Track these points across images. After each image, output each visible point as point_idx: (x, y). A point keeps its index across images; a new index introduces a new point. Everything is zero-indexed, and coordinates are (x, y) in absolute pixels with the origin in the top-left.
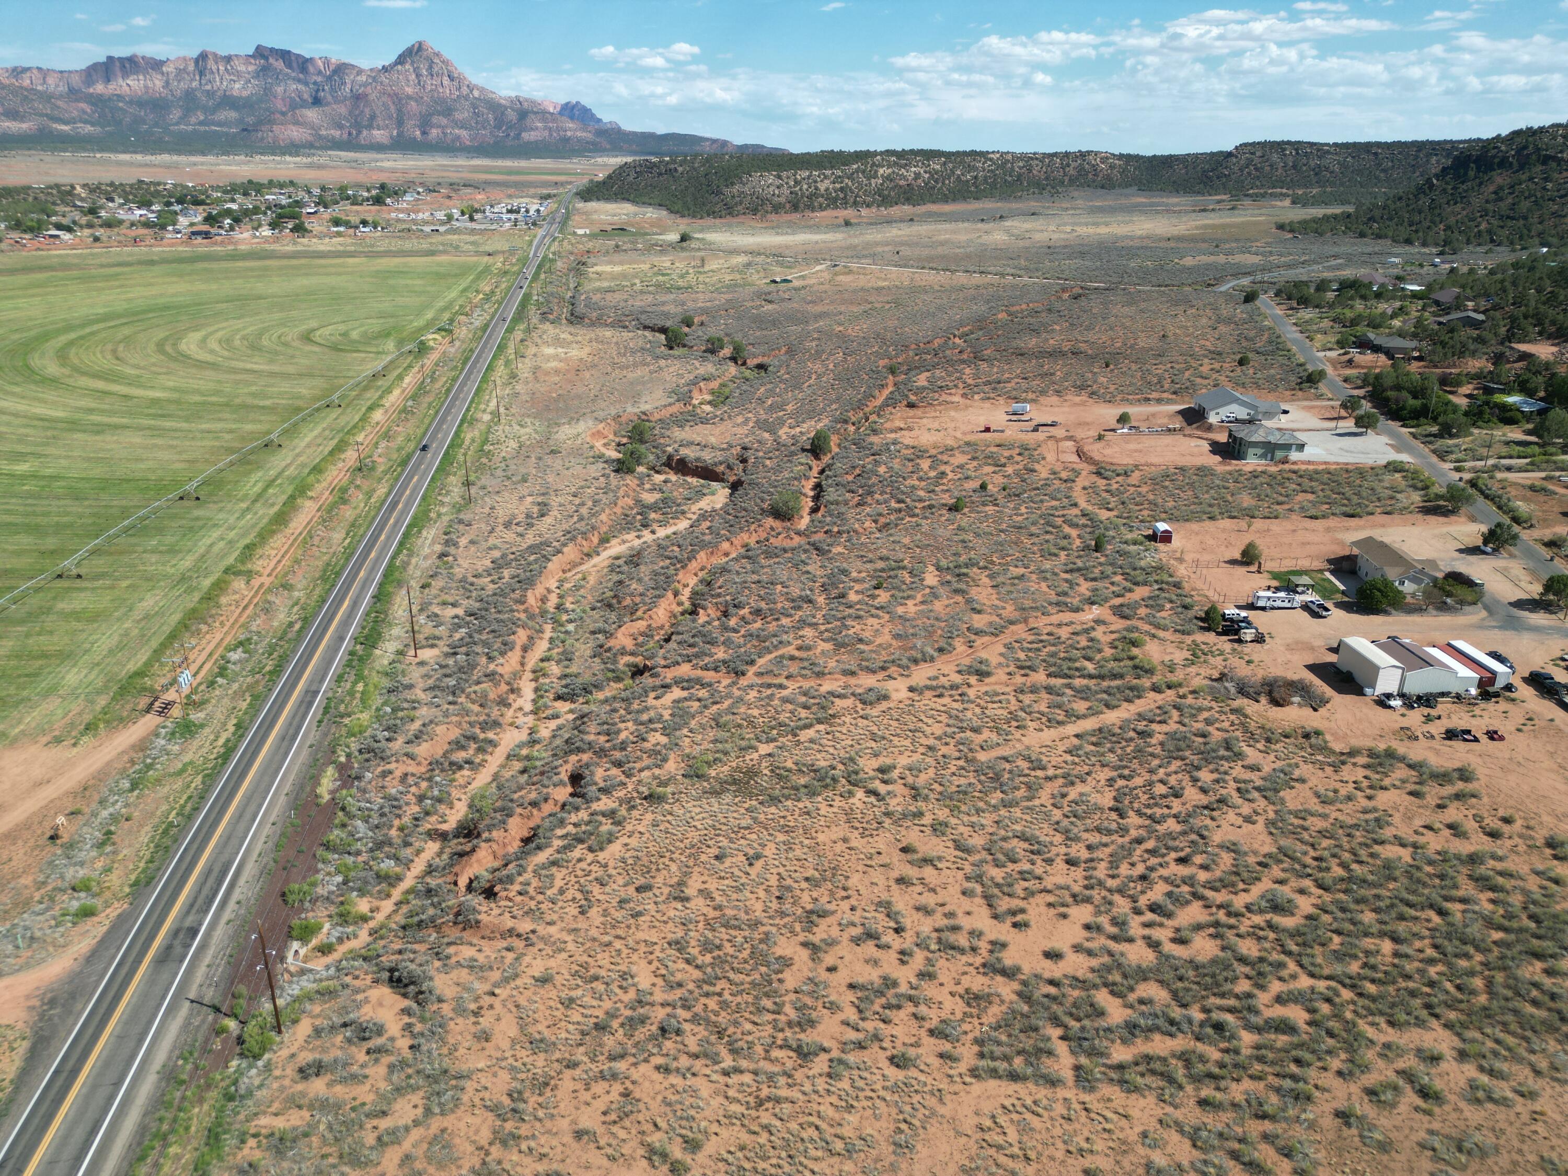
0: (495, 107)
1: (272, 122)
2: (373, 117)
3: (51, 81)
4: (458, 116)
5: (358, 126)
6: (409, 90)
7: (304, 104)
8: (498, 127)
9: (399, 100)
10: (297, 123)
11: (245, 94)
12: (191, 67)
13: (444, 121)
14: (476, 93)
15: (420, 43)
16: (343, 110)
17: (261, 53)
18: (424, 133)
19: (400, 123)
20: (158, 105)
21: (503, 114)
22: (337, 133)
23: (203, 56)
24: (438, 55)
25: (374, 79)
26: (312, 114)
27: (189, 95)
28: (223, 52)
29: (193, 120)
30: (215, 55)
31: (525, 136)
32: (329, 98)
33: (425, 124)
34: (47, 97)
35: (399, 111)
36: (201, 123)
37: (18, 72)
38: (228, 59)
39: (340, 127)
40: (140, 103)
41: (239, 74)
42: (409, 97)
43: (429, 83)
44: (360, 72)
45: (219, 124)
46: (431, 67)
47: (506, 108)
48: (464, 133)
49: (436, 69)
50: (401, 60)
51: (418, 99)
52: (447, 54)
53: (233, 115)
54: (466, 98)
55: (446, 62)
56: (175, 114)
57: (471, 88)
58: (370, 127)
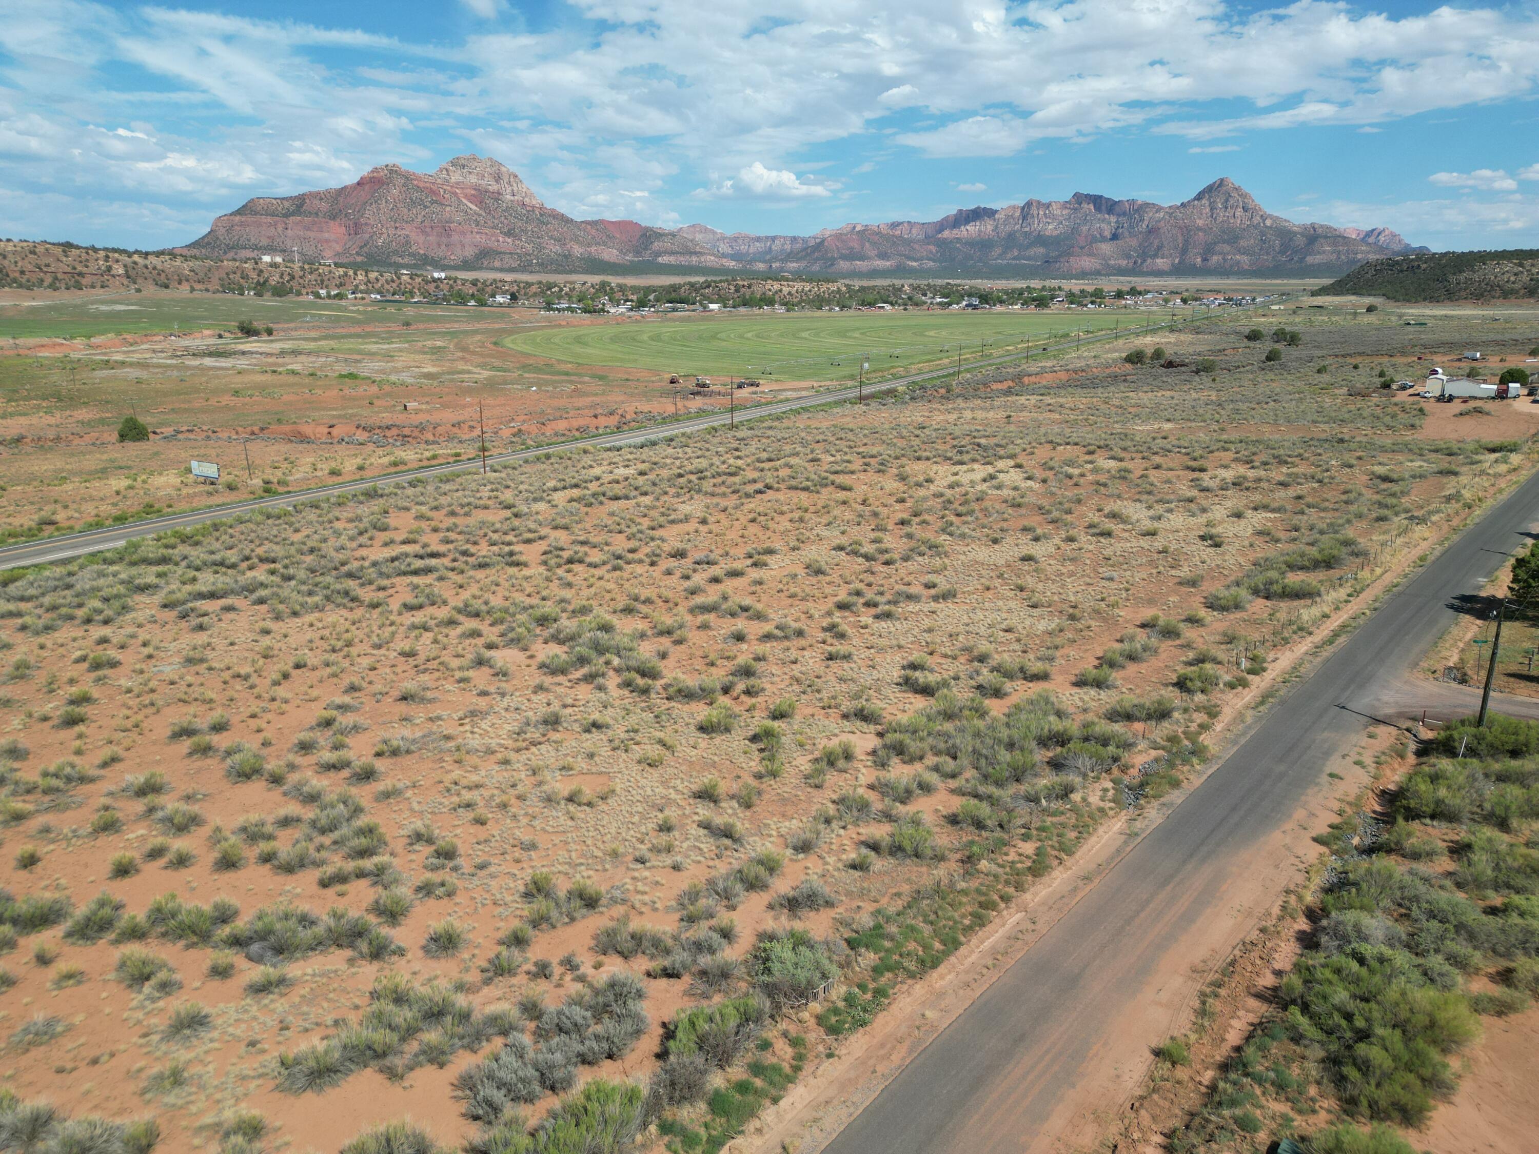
0: (1285, 234)
1: (1070, 254)
2: (1159, 248)
3: (914, 231)
4: (1243, 243)
5: (1144, 256)
6: (1200, 223)
7: (1103, 239)
8: (1283, 252)
9: (1188, 231)
10: (1091, 255)
11: (1056, 233)
12: (1017, 214)
13: (1227, 248)
14: (1268, 223)
15: (1222, 180)
16: (1134, 243)
17: (1080, 198)
18: (1205, 260)
19: (1184, 251)
20: (984, 245)
21: (1291, 240)
22: (1123, 263)
23: (1029, 204)
24: (1237, 189)
25: (1171, 215)
26: (1106, 248)
27: (1011, 236)
28: (1045, 200)
29: (1009, 256)
30: (1039, 202)
31: (1310, 260)
32: (1126, 234)
33: (1208, 251)
34: (909, 242)
35: (1186, 242)
36: (1014, 258)
37: (894, 225)
38: (1048, 206)
39: (1128, 257)
40: (971, 243)
41: (1054, 217)
42: (1199, 229)
43: (1221, 215)
44: (1159, 209)
45: (1029, 258)
46: (1227, 201)
47: (1295, 234)
48: (1245, 260)
49: (1231, 201)
50: (1199, 197)
51: (1205, 230)
52: (1246, 189)
53: (1041, 250)
54: (1255, 227)
55: (1244, 196)
56: (997, 251)
57: (1264, 218)
58: (1155, 256)
